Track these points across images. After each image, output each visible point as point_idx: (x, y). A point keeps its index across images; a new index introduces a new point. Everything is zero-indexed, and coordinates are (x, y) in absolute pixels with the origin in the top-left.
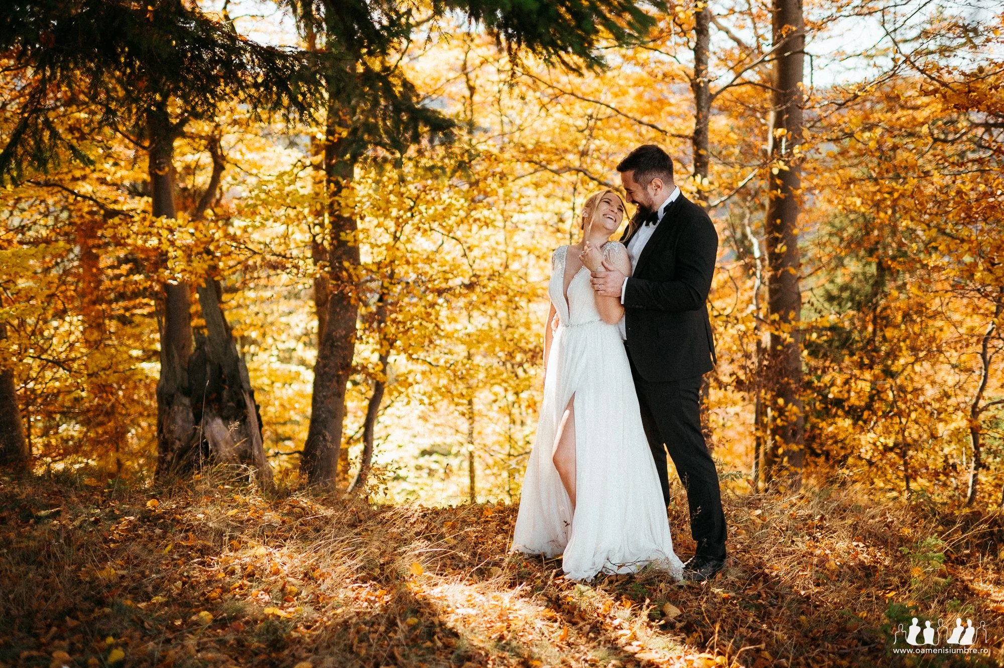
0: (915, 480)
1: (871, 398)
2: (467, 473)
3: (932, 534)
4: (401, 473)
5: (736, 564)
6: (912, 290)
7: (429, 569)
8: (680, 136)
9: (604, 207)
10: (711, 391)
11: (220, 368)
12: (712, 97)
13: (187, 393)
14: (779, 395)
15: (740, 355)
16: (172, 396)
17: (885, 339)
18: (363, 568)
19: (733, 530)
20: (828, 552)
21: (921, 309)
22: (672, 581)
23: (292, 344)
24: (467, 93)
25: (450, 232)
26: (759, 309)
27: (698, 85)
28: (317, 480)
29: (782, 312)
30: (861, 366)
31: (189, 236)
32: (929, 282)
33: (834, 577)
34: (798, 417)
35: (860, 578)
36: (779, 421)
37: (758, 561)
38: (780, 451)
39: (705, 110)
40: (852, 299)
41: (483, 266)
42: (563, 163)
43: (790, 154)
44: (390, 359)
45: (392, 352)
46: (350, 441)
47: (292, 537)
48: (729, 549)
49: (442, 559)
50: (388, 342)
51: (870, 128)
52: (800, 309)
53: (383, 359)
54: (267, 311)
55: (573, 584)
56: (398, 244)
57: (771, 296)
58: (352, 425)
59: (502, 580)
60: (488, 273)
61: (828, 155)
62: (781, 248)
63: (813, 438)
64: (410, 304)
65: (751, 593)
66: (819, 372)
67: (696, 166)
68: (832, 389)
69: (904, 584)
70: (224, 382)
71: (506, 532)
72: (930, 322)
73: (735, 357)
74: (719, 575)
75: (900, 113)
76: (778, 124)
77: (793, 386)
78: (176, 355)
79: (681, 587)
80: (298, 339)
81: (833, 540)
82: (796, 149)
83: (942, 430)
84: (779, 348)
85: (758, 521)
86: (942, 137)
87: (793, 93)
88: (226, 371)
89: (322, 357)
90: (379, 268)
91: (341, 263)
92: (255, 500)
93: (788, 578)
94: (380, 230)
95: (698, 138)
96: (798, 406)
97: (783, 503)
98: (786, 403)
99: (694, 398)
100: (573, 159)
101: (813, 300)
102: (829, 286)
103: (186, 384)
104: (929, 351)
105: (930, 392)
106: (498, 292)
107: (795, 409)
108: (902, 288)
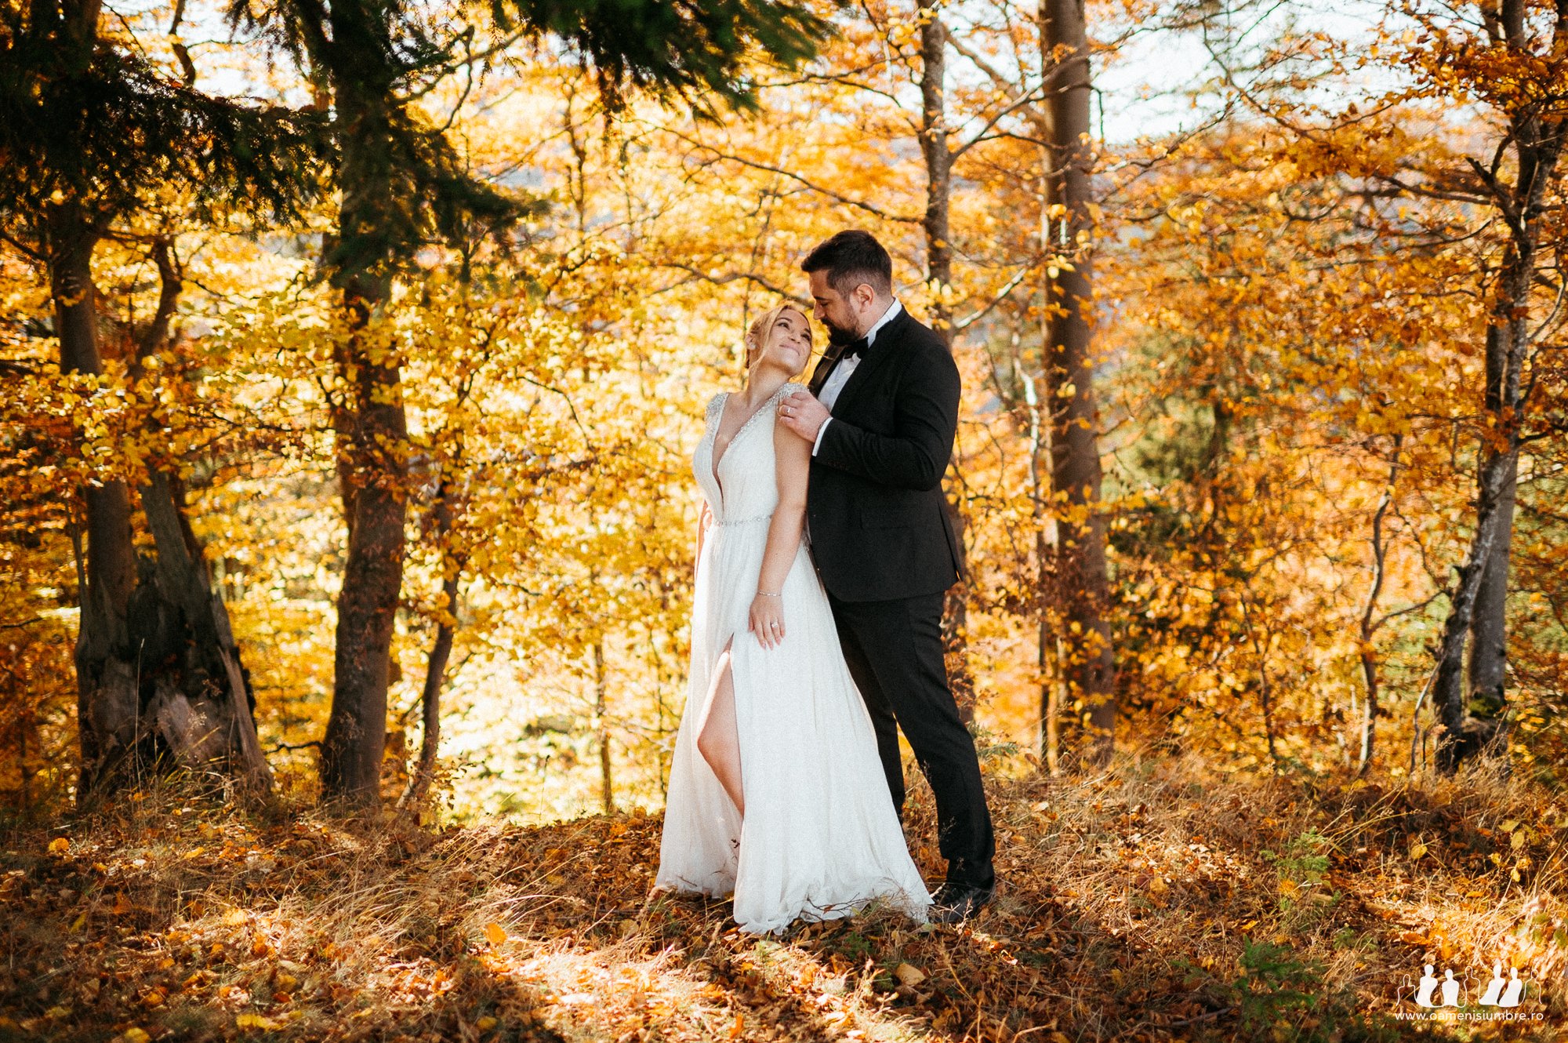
0: (1282, 737)
1: (1214, 616)
2: (598, 759)
3: (1309, 825)
4: (493, 766)
5: (1011, 892)
6: (1267, 447)
7: (520, 930)
8: (904, 220)
9: (781, 334)
10: (969, 616)
11: (182, 612)
12: (952, 158)
13: (127, 655)
14: (1073, 616)
15: (1010, 556)
16: (102, 662)
17: (1228, 524)
18: (409, 936)
19: (1006, 836)
20: (1152, 863)
21: (1282, 476)
22: (911, 926)
23: (307, 569)
24: (574, 161)
25: (548, 381)
26: (1037, 484)
27: (928, 139)
28: (337, 791)
29: (1072, 489)
30: (1197, 565)
31: (115, 401)
32: (1290, 434)
33: (1163, 905)
34: (1103, 650)
35: (1202, 903)
36: (1074, 658)
37: (1044, 883)
38: (1078, 706)
39: (941, 180)
40: (1179, 463)
41: (607, 434)
42: (728, 266)
43: (1073, 244)
44: (461, 586)
45: (464, 574)
46: (402, 720)
47: (289, 892)
48: (999, 868)
49: (540, 912)
50: (458, 560)
51: (1193, 200)
52: (1099, 483)
53: (450, 587)
54: (267, 517)
55: (754, 941)
56: (467, 402)
57: (1056, 464)
58: (405, 694)
59: (637, 941)
60: (611, 445)
61: (1133, 245)
62: (1068, 390)
63: (1125, 683)
64: (489, 498)
65: (1035, 937)
66: (1132, 579)
67: (931, 268)
68: (1152, 604)
69: (1268, 907)
70: (189, 635)
71: (647, 860)
72: (1297, 495)
73: (1002, 560)
74: (984, 912)
75: (1236, 175)
76: (1054, 199)
77: (1093, 604)
78: (106, 595)
79: (925, 935)
80: (317, 559)
81: (1159, 844)
82: (1081, 237)
83: (1320, 657)
84: (1070, 543)
85: (1044, 820)
86: (1302, 213)
87: (1074, 150)
88: (191, 617)
89: (349, 588)
90: (435, 442)
91: (371, 436)
92: (235, 830)
93: (1090, 909)
94: (437, 381)
95: (933, 221)
96: (1103, 633)
97: (1081, 788)
98: (1085, 629)
99: (934, 633)
100: (743, 262)
101: (1118, 468)
102: (1145, 445)
103: (125, 641)
104: (1296, 540)
105: (1300, 603)
106: (628, 474)
107: (1098, 637)
108: (1253, 443)
